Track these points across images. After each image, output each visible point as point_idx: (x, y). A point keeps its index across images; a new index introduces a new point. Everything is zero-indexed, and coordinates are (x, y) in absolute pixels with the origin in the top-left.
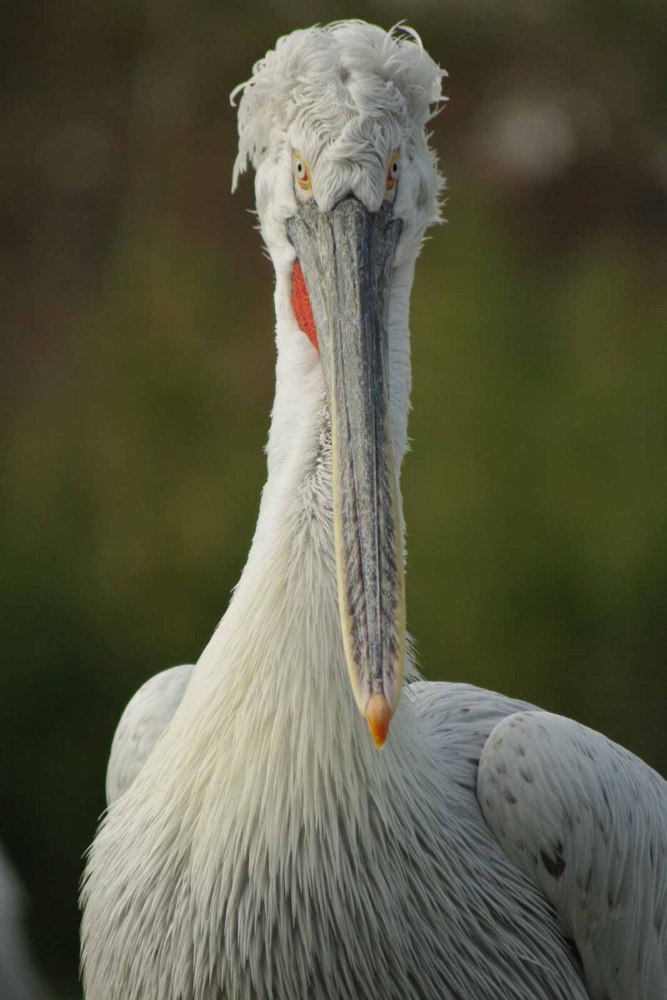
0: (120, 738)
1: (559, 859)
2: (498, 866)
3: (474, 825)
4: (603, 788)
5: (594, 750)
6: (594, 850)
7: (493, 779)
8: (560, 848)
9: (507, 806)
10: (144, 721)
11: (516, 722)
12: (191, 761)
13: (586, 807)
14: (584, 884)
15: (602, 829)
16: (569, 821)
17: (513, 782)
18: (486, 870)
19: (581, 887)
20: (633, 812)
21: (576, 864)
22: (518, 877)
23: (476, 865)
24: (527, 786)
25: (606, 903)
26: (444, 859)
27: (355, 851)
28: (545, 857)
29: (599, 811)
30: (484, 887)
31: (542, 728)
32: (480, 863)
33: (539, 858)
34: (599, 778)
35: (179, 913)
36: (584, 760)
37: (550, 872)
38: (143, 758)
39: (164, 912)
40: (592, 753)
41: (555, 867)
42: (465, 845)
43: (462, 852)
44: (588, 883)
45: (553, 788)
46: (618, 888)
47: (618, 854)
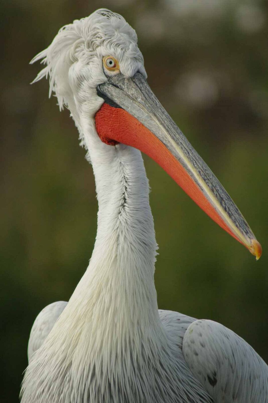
0: (34, 330)
1: (214, 378)
2: (191, 379)
3: (182, 362)
4: (232, 351)
5: (229, 335)
6: (228, 376)
7: (189, 346)
8: (215, 374)
9: (194, 356)
10: (44, 323)
11: (198, 323)
12: (73, 327)
13: (226, 359)
14: (224, 389)
15: (232, 368)
16: (219, 363)
17: (197, 347)
18: (186, 380)
19: (223, 391)
20: (244, 362)
21: (221, 381)
22: (198, 384)
23: (182, 378)
24: (203, 349)
25: (232, 397)
26: (170, 374)
27: (135, 365)
28: (209, 378)
29: (231, 359)
30: (185, 386)
31: (209, 326)
32: (184, 377)
33: (207, 379)
34: (231, 347)
35: (65, 390)
36: (225, 339)
37: (211, 384)
38: (44, 338)
39: (59, 390)
40: (229, 337)
41: (213, 382)
42: (178, 369)
43: (178, 372)
44: (225, 390)
45: (213, 350)
46: (237, 391)
47: (237, 377)
